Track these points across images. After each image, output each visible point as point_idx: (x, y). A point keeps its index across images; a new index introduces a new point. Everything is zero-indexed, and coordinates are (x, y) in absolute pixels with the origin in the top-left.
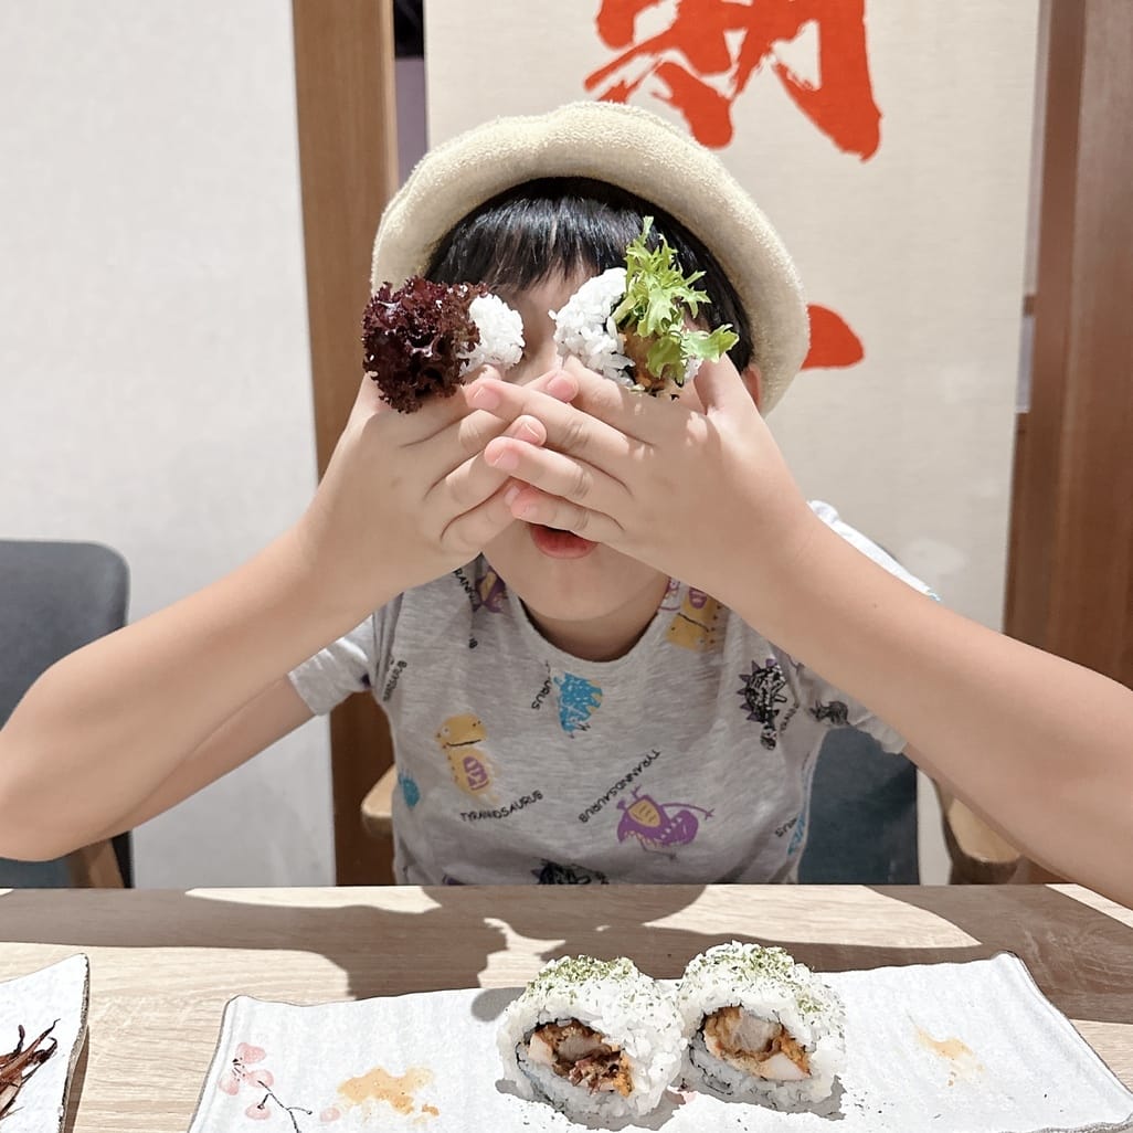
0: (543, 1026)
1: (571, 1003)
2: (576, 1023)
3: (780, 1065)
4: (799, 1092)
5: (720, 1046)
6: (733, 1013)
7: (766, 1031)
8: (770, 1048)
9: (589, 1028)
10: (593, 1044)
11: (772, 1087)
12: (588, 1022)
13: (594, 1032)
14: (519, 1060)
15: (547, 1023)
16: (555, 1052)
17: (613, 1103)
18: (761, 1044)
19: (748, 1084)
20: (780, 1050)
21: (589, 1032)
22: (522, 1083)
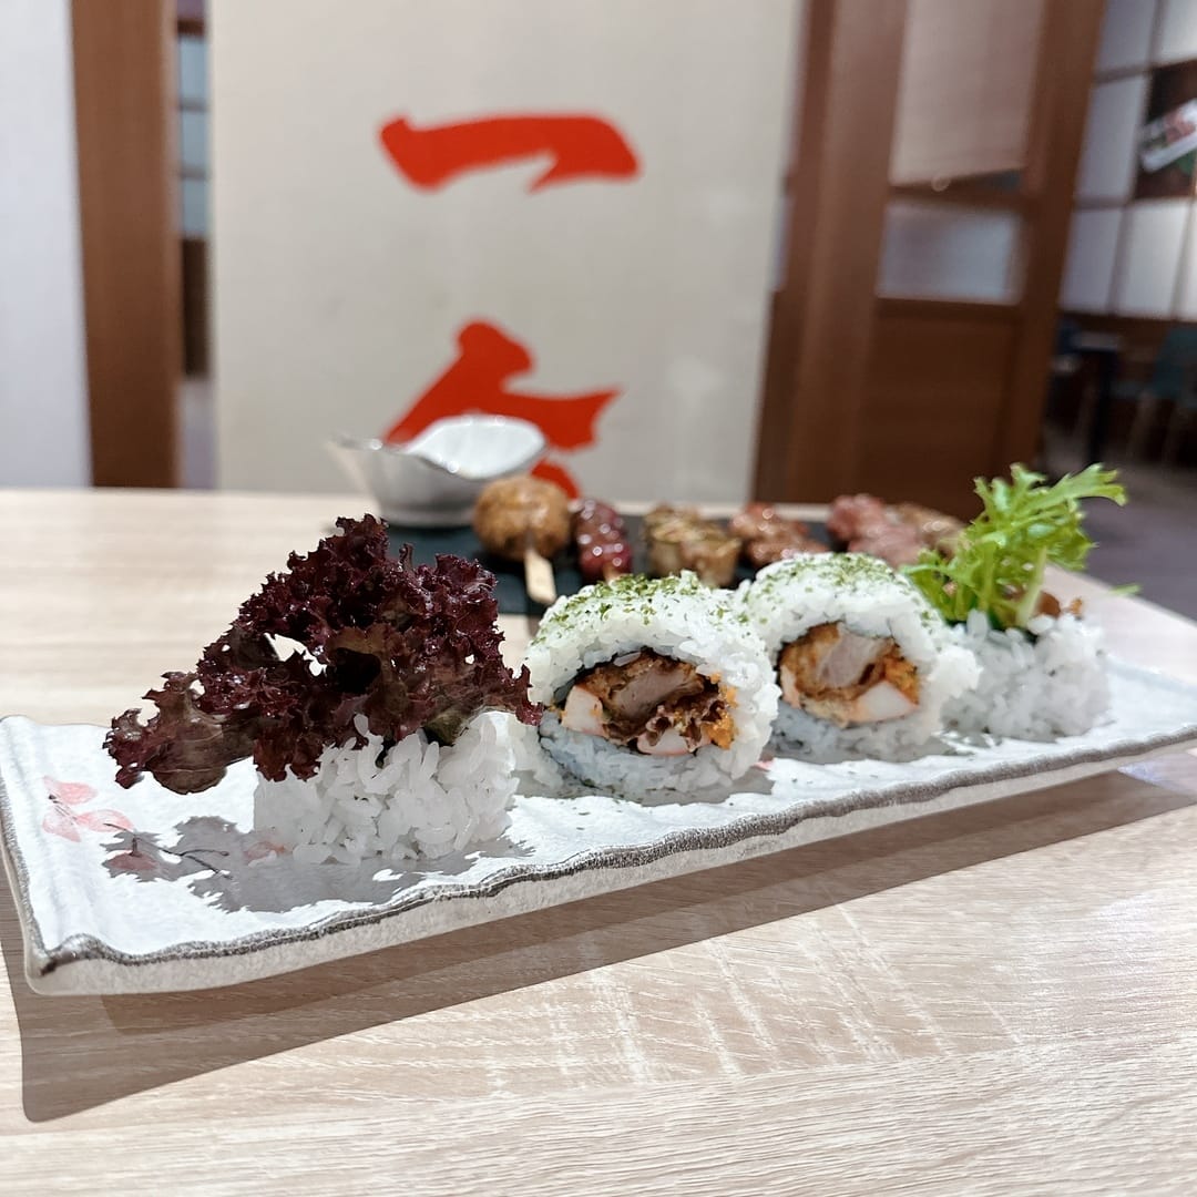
0: (592, 671)
1: (647, 622)
2: (648, 653)
3: (882, 700)
4: (899, 735)
5: (799, 686)
6: (829, 633)
7: (867, 652)
8: (870, 676)
9: (668, 658)
10: (678, 680)
11: (866, 732)
12: (670, 648)
13: (679, 661)
14: (541, 737)
15: (598, 665)
16: (606, 708)
17: (698, 769)
18: (854, 674)
19: (832, 736)
20: (883, 676)
21: (670, 663)
22: (546, 772)
